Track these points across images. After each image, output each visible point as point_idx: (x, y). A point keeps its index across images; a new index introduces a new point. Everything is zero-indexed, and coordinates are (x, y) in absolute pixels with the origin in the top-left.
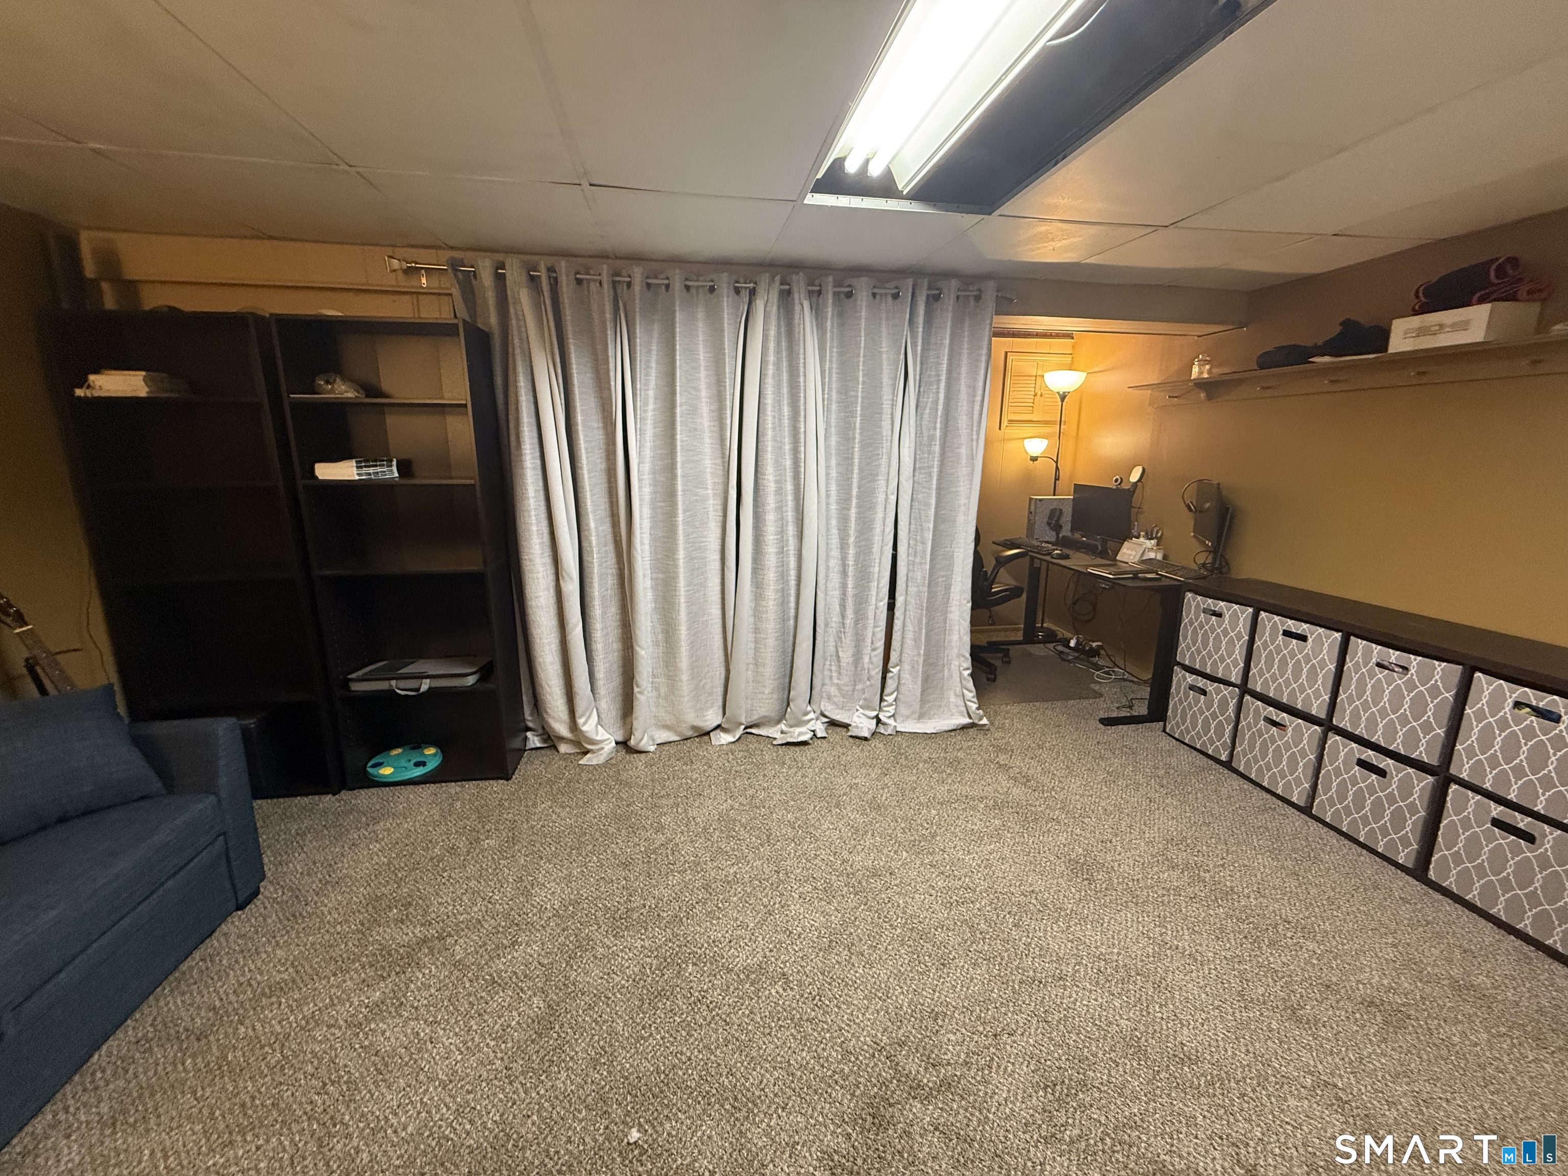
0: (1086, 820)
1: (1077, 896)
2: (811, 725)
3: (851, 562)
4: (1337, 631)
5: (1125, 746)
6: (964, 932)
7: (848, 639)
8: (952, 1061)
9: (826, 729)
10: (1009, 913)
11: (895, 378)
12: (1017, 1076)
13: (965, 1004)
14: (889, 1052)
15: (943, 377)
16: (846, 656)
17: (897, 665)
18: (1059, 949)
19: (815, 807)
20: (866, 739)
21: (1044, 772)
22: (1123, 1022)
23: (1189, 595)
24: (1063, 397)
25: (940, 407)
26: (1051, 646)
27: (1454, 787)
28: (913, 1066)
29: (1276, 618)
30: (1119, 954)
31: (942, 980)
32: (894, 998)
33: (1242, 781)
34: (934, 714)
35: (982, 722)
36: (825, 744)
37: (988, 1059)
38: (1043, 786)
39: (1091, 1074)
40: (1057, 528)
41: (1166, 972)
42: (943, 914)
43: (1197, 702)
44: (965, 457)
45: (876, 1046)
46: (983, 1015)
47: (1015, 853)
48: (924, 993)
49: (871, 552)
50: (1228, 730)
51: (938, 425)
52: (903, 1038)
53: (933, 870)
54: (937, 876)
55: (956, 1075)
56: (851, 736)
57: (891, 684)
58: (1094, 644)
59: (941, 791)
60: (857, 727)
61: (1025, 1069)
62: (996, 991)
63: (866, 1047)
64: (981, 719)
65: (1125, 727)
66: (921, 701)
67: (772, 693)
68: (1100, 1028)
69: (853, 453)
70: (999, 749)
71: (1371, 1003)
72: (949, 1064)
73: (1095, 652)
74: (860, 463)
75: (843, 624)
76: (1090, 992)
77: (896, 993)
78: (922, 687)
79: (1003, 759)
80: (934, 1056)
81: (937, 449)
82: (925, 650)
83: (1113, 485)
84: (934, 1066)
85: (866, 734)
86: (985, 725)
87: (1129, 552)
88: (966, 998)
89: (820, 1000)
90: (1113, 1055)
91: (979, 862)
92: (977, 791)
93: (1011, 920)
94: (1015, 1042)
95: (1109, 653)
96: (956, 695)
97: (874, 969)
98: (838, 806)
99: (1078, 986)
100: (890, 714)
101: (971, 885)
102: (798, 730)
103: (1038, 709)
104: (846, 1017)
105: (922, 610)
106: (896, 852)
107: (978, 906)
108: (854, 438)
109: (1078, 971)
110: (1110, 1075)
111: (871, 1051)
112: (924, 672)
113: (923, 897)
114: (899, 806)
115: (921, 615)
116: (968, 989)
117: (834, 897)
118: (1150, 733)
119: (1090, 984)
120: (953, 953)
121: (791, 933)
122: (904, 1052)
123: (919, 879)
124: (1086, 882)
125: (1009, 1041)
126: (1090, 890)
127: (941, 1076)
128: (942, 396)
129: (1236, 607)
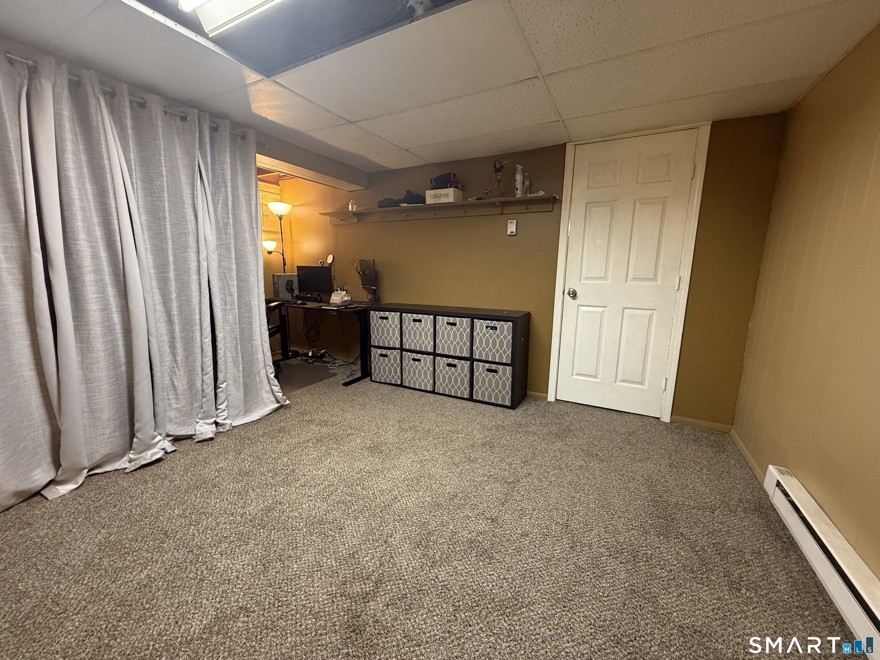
0: (363, 428)
1: (380, 461)
2: (161, 445)
3: (175, 312)
4: (431, 315)
5: (360, 392)
6: (341, 507)
7: (181, 373)
8: (374, 569)
9: (173, 445)
10: (357, 485)
11: (193, 178)
12: (405, 551)
13: (363, 539)
14: (341, 592)
15: (229, 184)
16: (181, 384)
17: (225, 382)
18: (387, 487)
19: (196, 496)
20: (211, 439)
21: (332, 416)
22: (427, 499)
23: (372, 312)
24: (281, 218)
25: (230, 204)
26: (299, 358)
27: (475, 362)
28: (357, 588)
29: (409, 315)
30: (410, 474)
31: (345, 537)
32: (325, 564)
33: (409, 390)
34: (255, 408)
35: (286, 403)
36: (177, 454)
37: (389, 554)
38: (336, 422)
39: (430, 527)
40: (291, 291)
41: (428, 470)
42: (325, 506)
43: (384, 361)
44: (249, 240)
45: (331, 596)
46: (374, 538)
47: (342, 457)
48: (340, 549)
49: (190, 304)
50: (399, 369)
51: (230, 216)
52: (344, 580)
53: (304, 488)
54: (309, 489)
55: (380, 574)
56: (198, 442)
57: (221, 396)
58: (323, 351)
59: (283, 447)
60: (202, 433)
61: (406, 546)
62: (373, 523)
63: (326, 602)
64: (286, 402)
65: (355, 384)
66: (245, 402)
67: (115, 431)
68: (421, 507)
69: (165, 229)
70: (303, 414)
71: (484, 444)
72: (374, 571)
73: (323, 356)
74: (173, 237)
75: (175, 361)
76: (409, 496)
77: (325, 561)
78: (244, 393)
79: (307, 418)
80: (364, 574)
81: (232, 231)
82: (243, 367)
83: (319, 265)
84: (367, 579)
85: (211, 435)
86: (288, 404)
87: (336, 298)
88: (362, 536)
89: (279, 602)
90: (432, 513)
91: (327, 470)
92: (303, 438)
93: (359, 488)
94: (395, 538)
95: (330, 354)
96: (266, 392)
97: (303, 559)
98: (214, 486)
99: (404, 497)
100: (224, 417)
101: (330, 483)
102: (149, 453)
103: (310, 389)
104: (303, 597)
105: (237, 341)
106: (275, 491)
107: (340, 491)
108: (165, 218)
109: (400, 490)
110: (436, 522)
111: (330, 601)
112: (244, 382)
113: (307, 504)
114: (261, 466)
115: (237, 344)
116: (360, 531)
117: (248, 539)
118: (366, 384)
119: (408, 493)
120: (342, 520)
121: (229, 580)
122: (348, 586)
123: (299, 497)
124: (380, 454)
125: (392, 539)
126: (383, 455)
127: (374, 580)
128: (230, 196)
129: (393, 313)
